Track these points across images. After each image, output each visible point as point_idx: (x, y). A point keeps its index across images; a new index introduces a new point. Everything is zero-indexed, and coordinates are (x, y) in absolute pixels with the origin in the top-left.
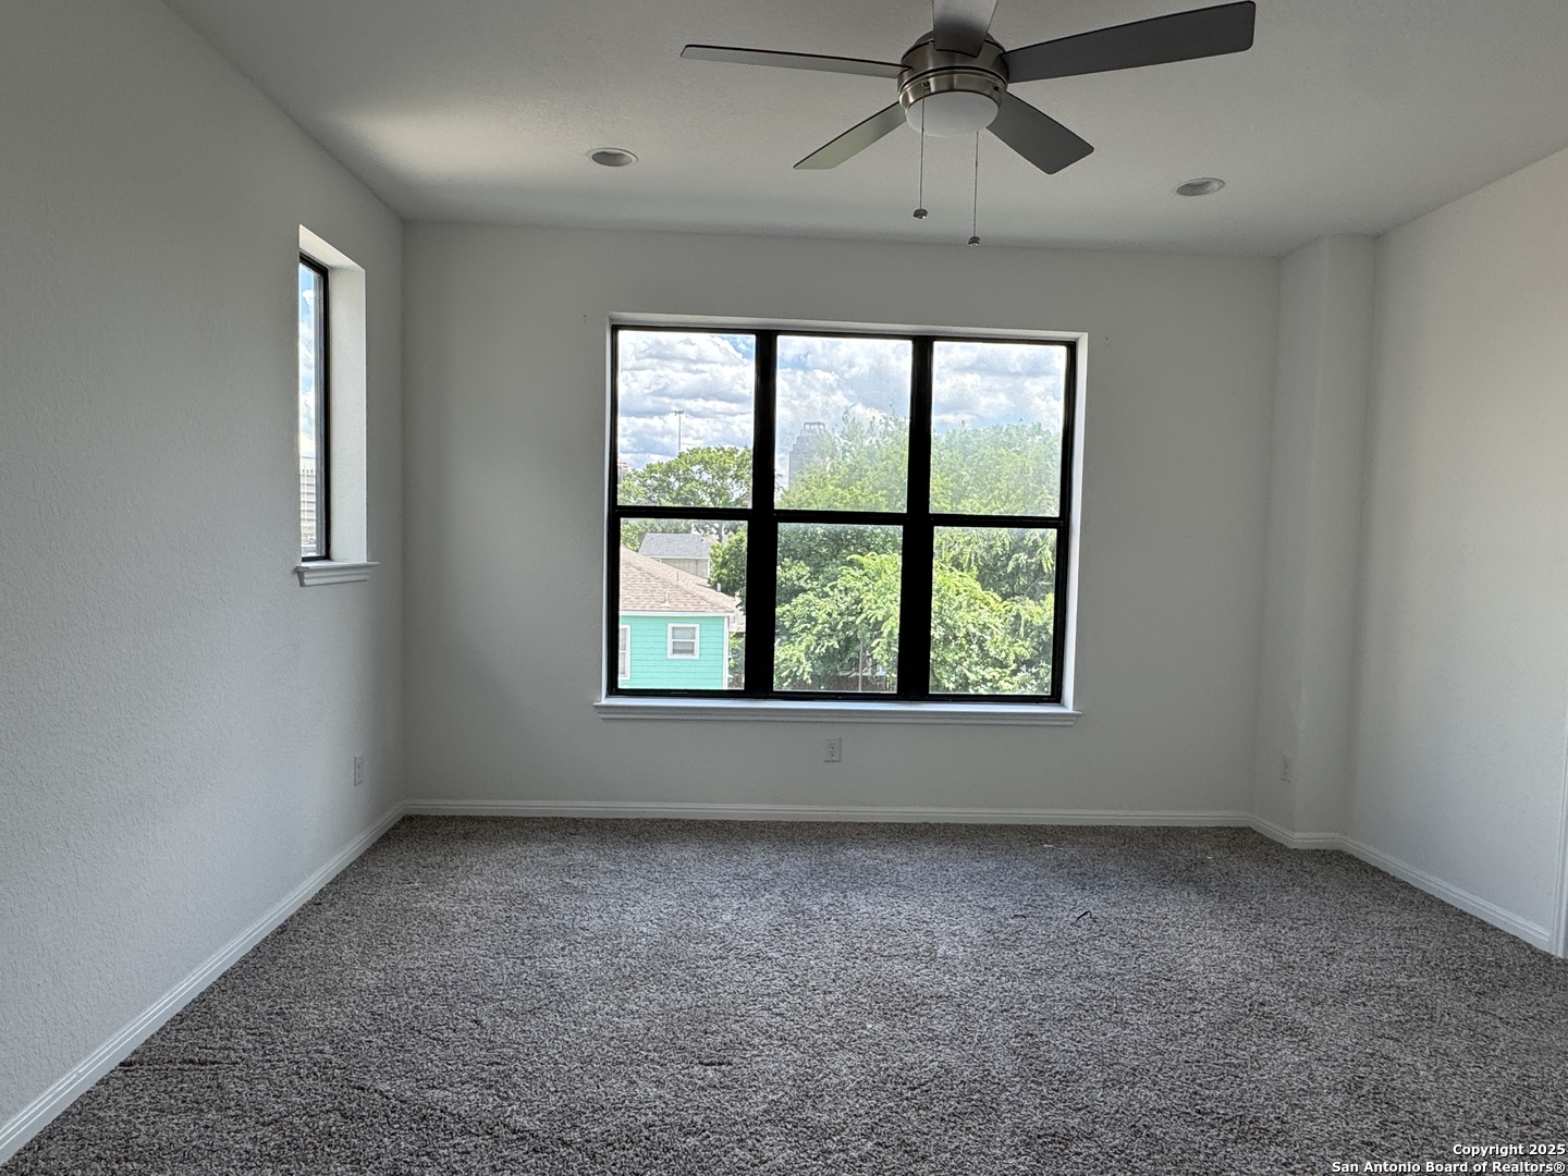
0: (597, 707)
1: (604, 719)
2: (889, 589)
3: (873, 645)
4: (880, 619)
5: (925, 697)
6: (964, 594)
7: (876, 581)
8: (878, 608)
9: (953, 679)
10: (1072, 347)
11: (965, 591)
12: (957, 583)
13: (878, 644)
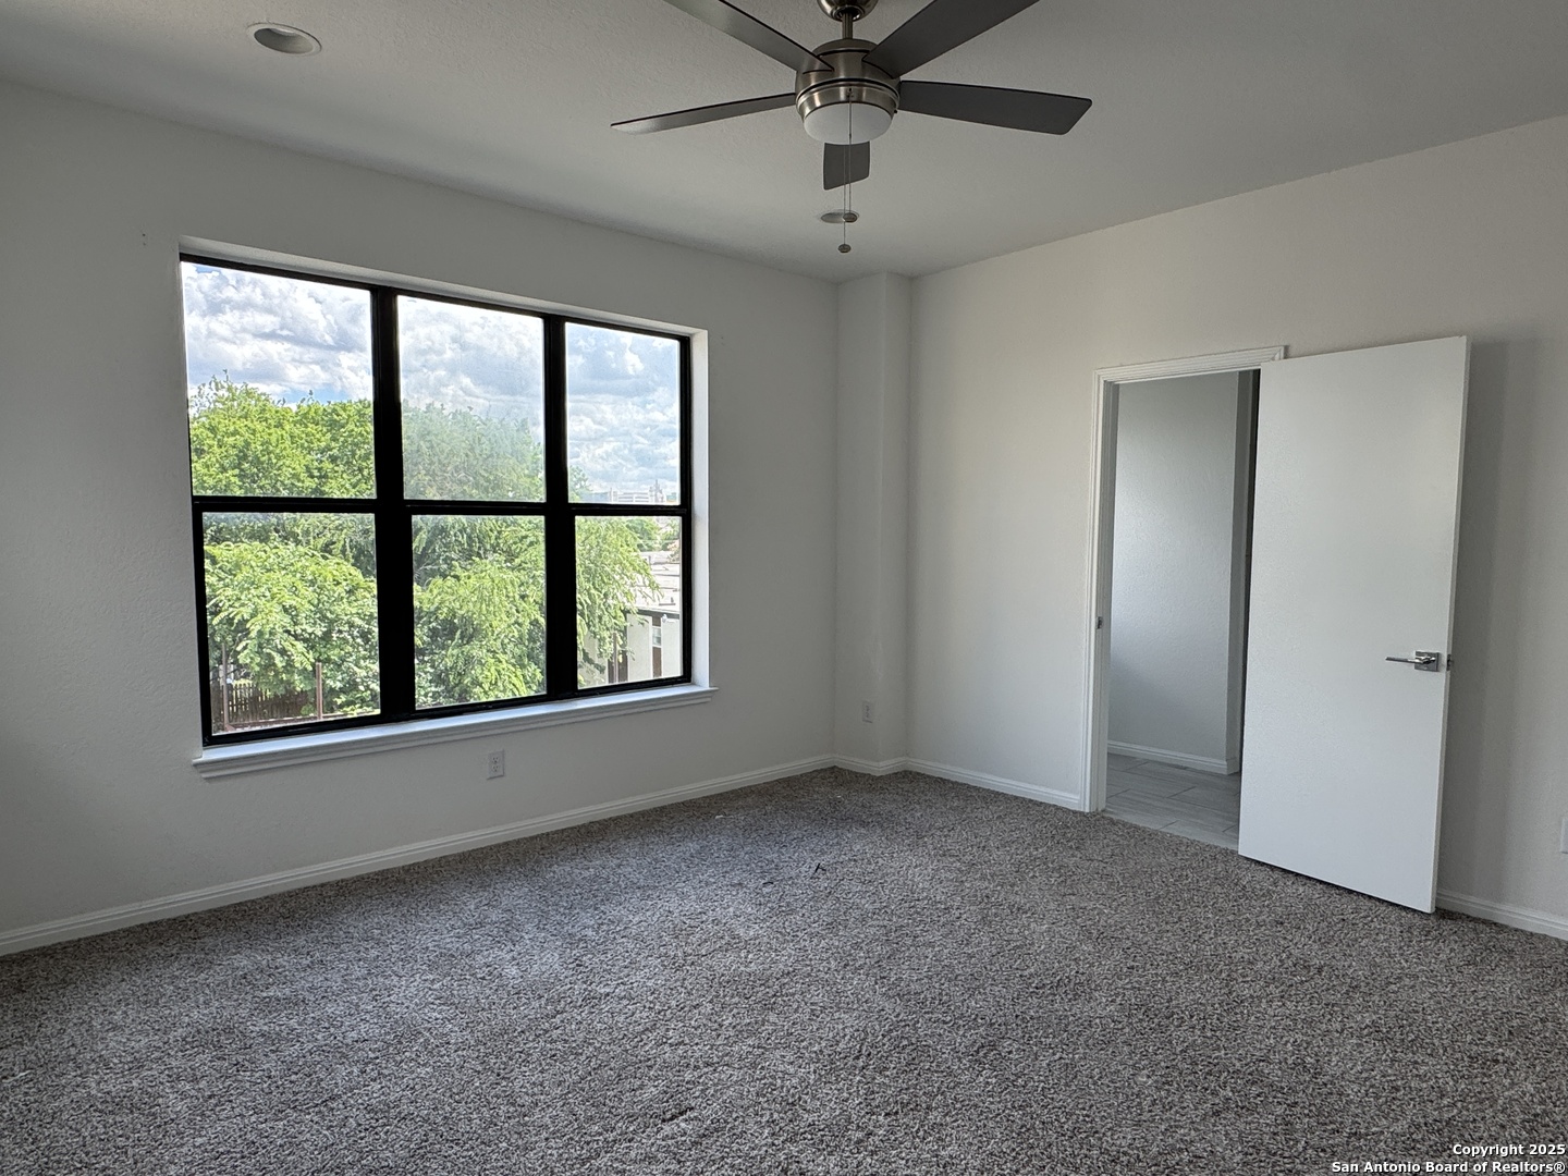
0: (196, 765)
1: (206, 779)
2: (253, 583)
3: (239, 649)
4: (246, 617)
5: (576, 693)
6: (344, 583)
7: (235, 575)
8: (243, 605)
9: (340, 678)
10: (685, 343)
11: (346, 580)
12: (335, 572)
13: (245, 648)
